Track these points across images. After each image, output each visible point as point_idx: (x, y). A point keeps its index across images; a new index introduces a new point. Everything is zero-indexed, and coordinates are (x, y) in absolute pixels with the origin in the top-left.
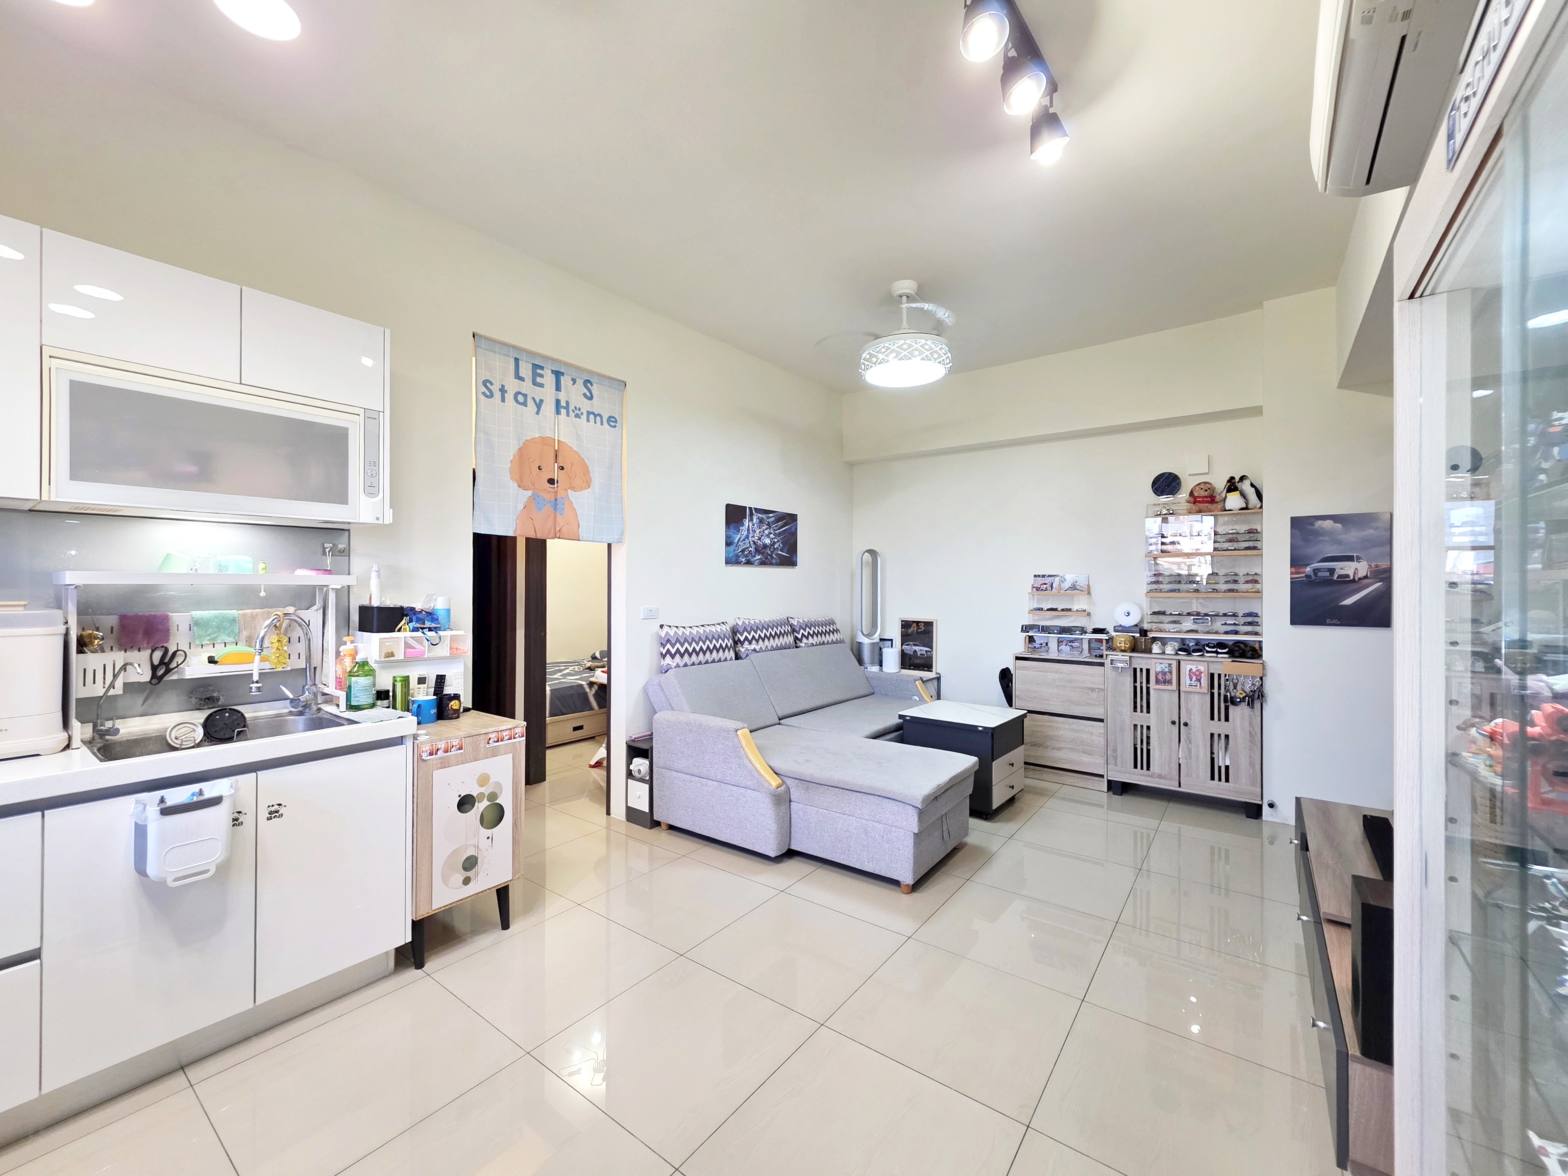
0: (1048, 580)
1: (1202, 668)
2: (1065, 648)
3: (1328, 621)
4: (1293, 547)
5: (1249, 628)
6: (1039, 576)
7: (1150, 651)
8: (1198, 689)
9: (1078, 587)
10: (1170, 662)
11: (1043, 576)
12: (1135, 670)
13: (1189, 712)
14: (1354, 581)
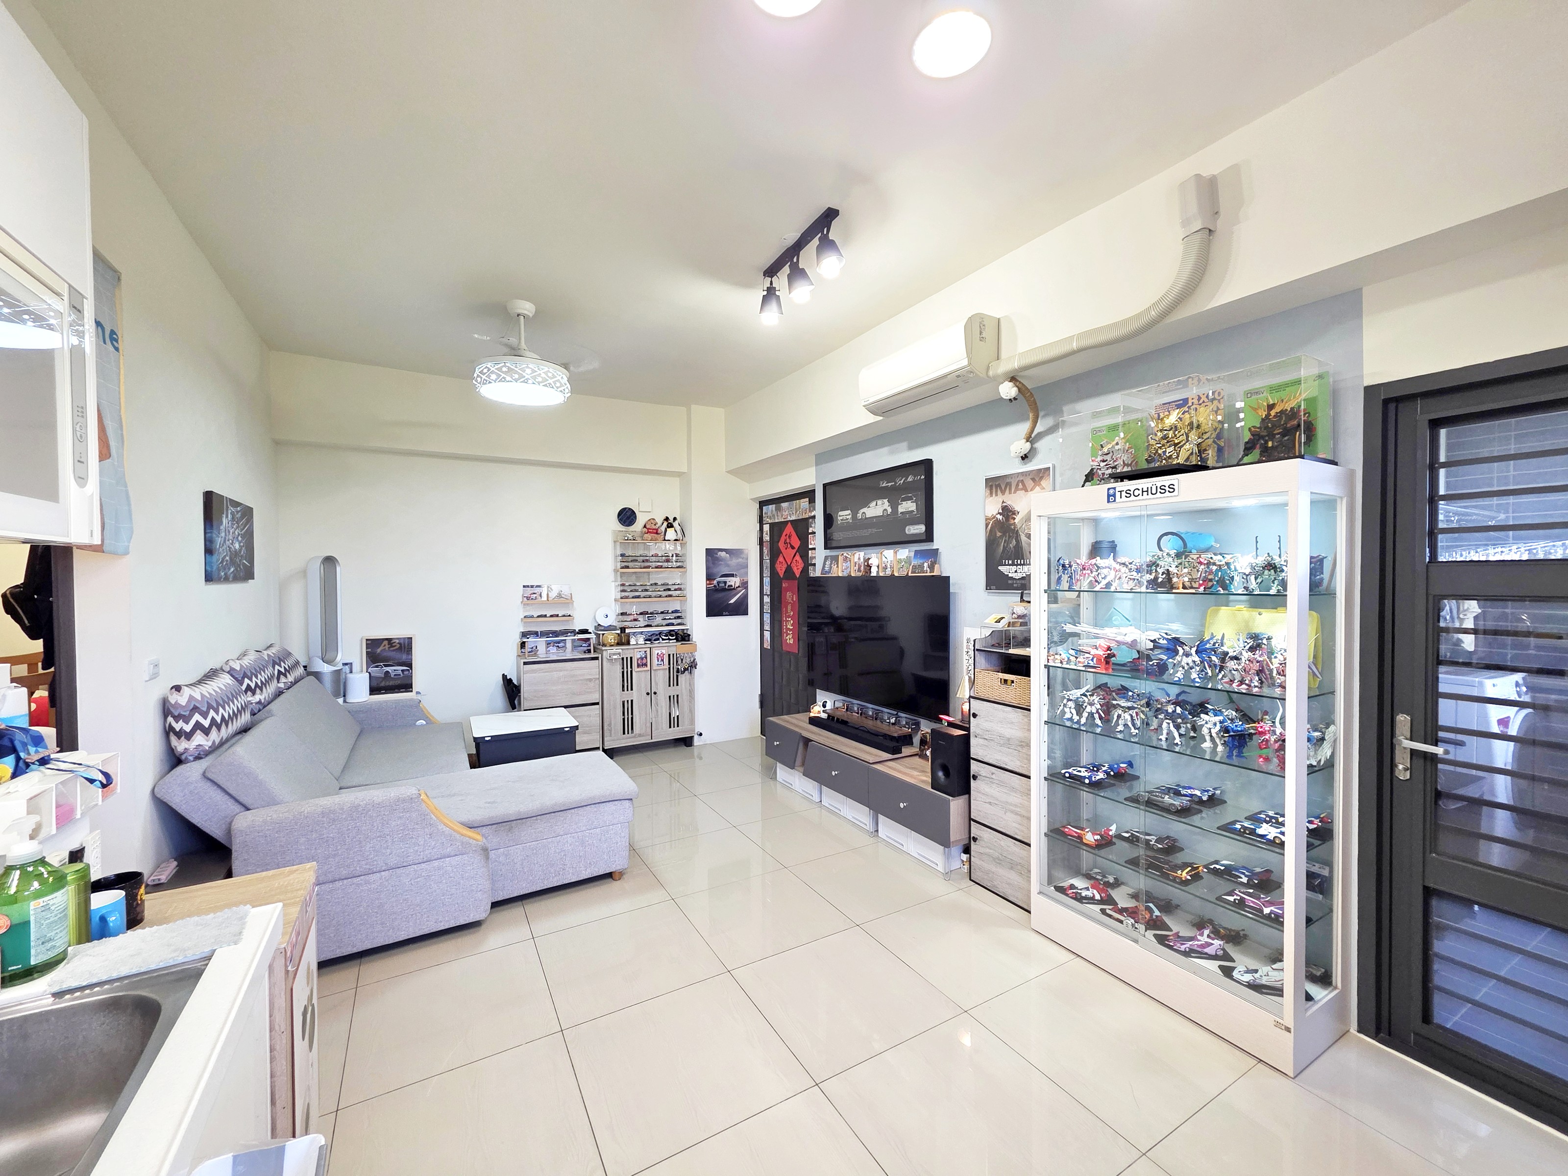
0: (537, 590)
1: (664, 652)
2: (553, 649)
3: (724, 614)
4: (707, 568)
5: (679, 621)
6: (528, 586)
7: (628, 643)
8: (662, 667)
9: (563, 596)
10: (645, 650)
11: (532, 587)
12: (623, 659)
13: (657, 684)
14: (734, 589)
